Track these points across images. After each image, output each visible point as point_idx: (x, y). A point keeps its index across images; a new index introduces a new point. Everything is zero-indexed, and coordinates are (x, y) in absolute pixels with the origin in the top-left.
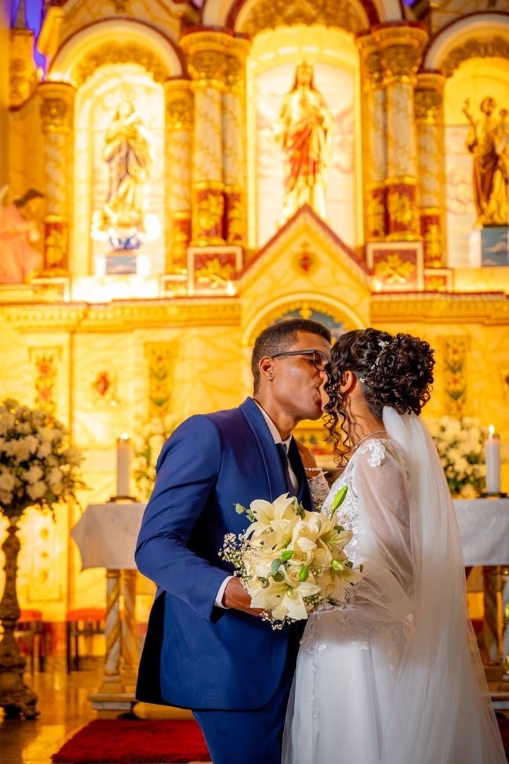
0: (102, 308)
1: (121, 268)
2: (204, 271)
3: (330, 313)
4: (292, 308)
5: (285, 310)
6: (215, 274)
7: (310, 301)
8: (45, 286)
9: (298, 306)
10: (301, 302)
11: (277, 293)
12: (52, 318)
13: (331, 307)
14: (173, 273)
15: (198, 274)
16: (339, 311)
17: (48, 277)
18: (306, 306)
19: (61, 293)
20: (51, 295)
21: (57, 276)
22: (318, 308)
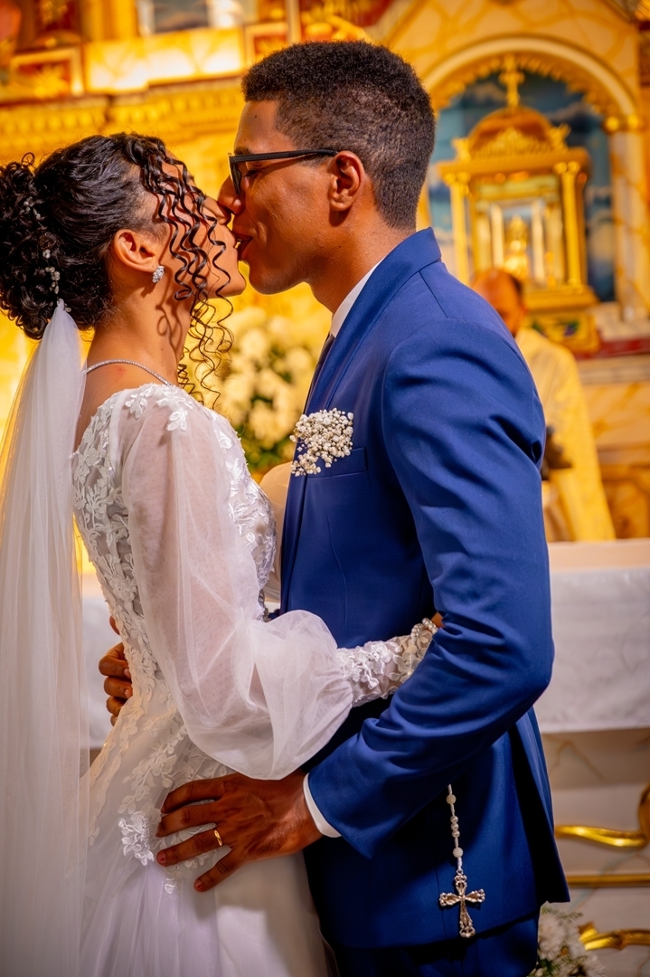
0: (136, 100)
1: (179, 17)
2: (317, 11)
3: (557, 74)
4: (484, 71)
5: (470, 77)
6: (339, 15)
7: (518, 55)
8: (38, 68)
9: (495, 65)
10: (501, 57)
11: (452, 43)
12: (47, 128)
13: (560, 62)
14: (266, 20)
15: (307, 17)
16: (576, 69)
17: (43, 49)
18: (510, 64)
19: (67, 78)
20: (47, 85)
21: (60, 46)
22: (534, 65)
